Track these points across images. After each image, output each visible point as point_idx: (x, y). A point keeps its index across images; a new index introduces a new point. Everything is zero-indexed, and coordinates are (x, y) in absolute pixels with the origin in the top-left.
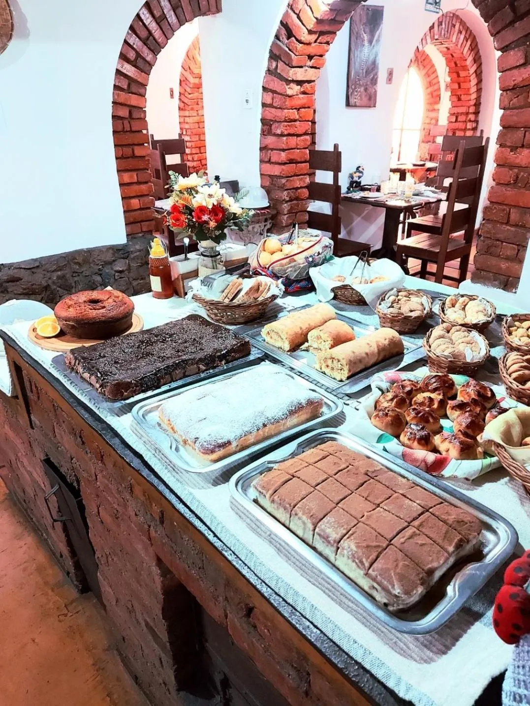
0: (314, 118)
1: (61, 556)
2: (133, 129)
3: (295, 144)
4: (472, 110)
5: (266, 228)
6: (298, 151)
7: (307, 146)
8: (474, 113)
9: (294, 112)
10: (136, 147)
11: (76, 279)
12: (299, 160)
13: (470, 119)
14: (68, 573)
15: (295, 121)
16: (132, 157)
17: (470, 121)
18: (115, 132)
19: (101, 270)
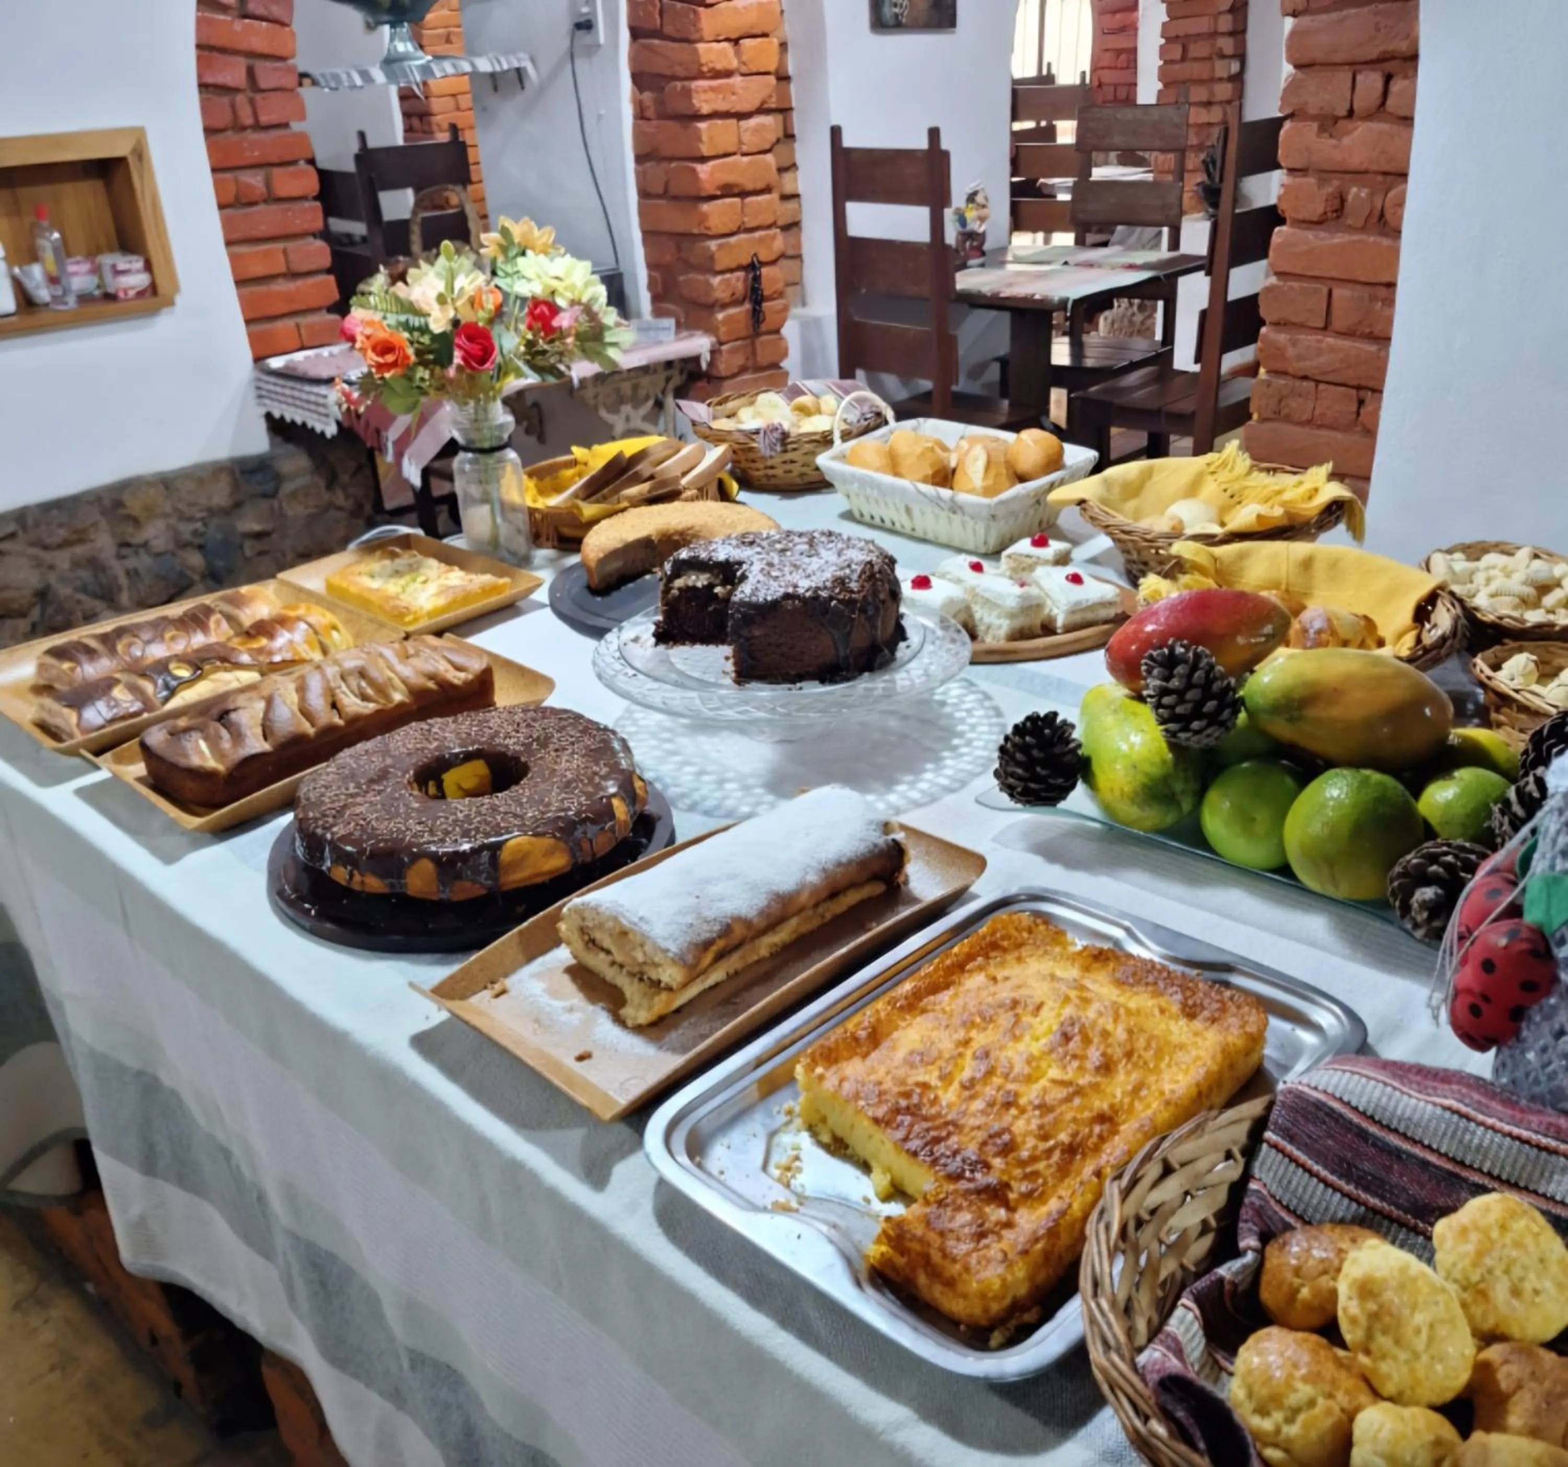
0: (782, 63)
1: (154, 1341)
2: (264, 119)
3: (734, 139)
4: (1225, 23)
5: (671, 385)
6: (746, 159)
7: (767, 147)
8: (1231, 34)
9: (723, 52)
10: (277, 172)
11: (131, 563)
12: (750, 186)
13: (1221, 49)
14: (178, 1387)
15: (728, 74)
16: (265, 201)
17: (1223, 56)
18: (209, 131)
19: (202, 535)
